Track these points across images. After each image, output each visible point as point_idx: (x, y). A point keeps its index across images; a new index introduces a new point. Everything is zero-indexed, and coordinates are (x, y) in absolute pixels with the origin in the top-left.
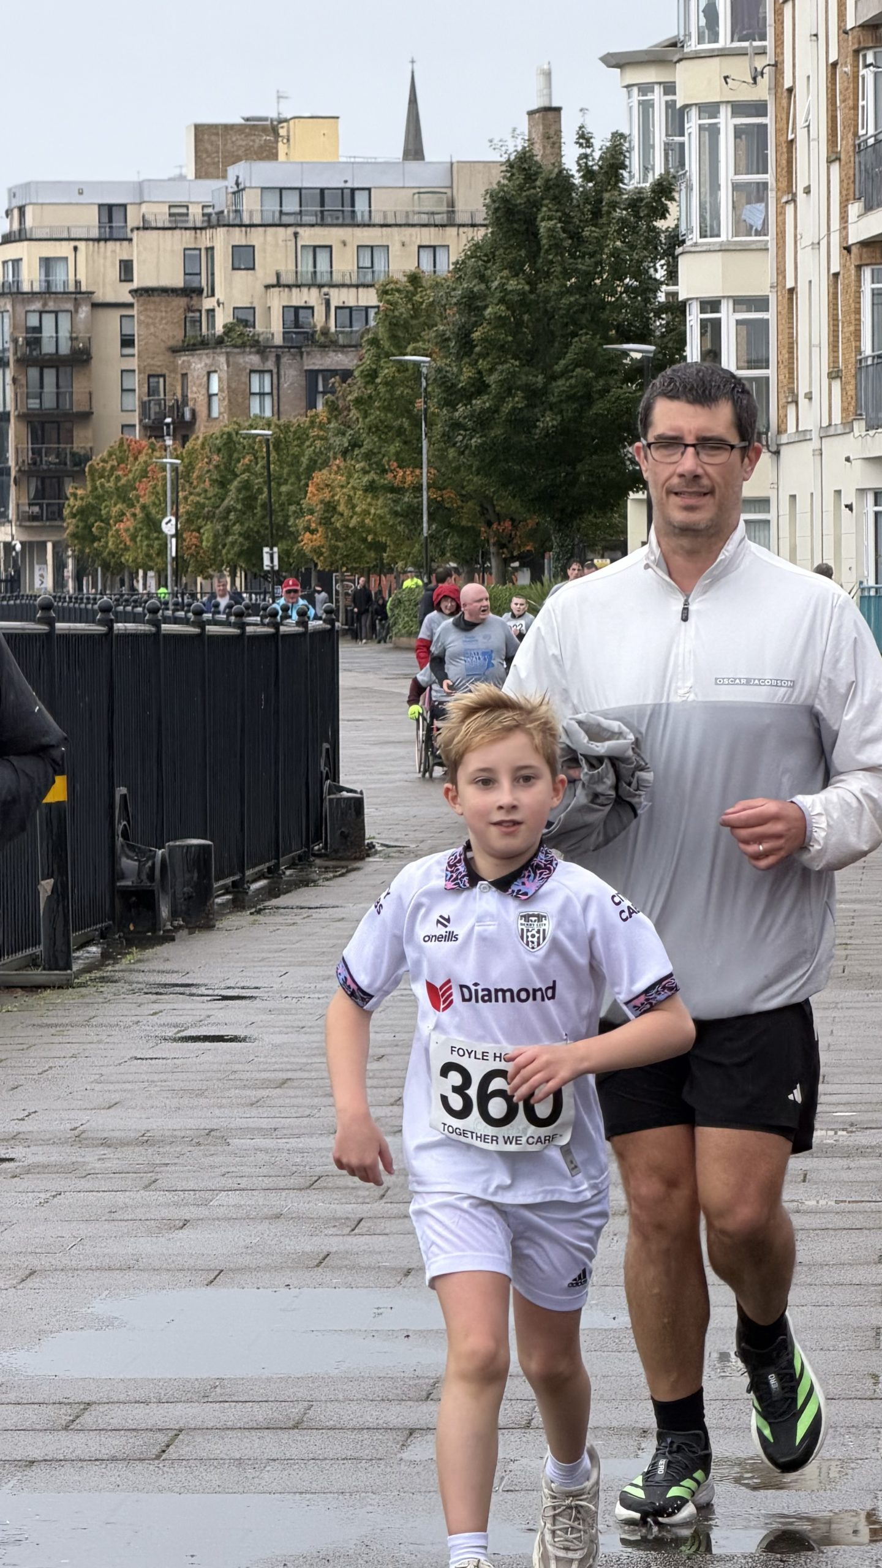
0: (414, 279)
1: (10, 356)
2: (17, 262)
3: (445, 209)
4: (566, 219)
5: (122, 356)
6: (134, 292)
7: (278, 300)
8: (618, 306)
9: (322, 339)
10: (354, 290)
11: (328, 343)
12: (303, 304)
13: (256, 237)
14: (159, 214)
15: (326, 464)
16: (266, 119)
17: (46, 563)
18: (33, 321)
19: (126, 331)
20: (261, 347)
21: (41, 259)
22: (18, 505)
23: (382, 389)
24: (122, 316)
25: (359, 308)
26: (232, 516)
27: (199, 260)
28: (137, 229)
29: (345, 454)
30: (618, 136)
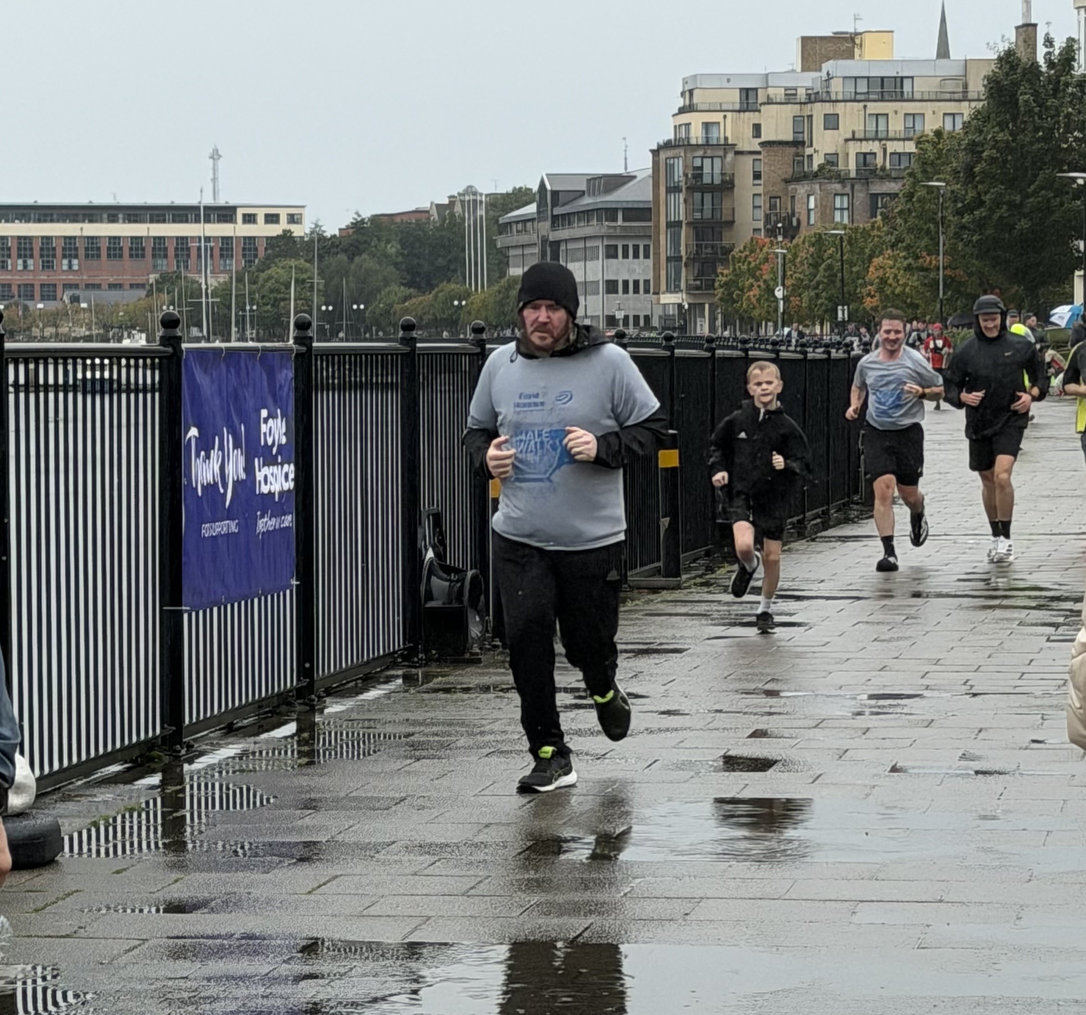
0: (938, 133)
1: (683, 184)
2: (688, 125)
3: (961, 90)
4: (1036, 94)
5: (754, 185)
6: (762, 144)
7: (854, 149)
8: (1070, 149)
9: (881, 173)
10: (901, 143)
11: (885, 176)
12: (868, 151)
13: (840, 108)
14: (778, 93)
15: (881, 253)
16: (847, 33)
17: (704, 317)
18: (698, 163)
19: (756, 169)
20: (842, 179)
21: (703, 123)
22: (687, 280)
23: (917, 205)
24: (754, 160)
25: (904, 154)
26: (821, 287)
27: (802, 122)
28: (764, 104)
29: (893, 246)
30: (1071, 40)
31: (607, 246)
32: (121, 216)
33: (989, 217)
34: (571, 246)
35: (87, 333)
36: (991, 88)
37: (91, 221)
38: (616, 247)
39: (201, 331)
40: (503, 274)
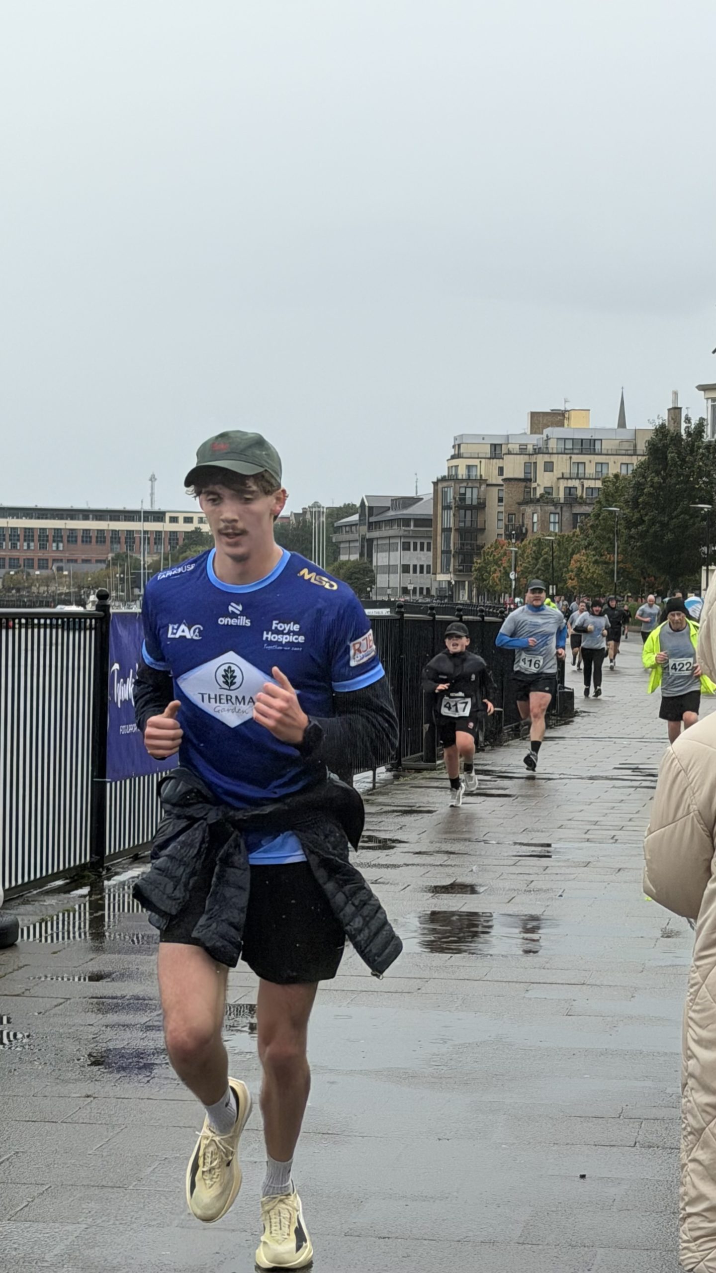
0: (616, 476)
1: (453, 505)
2: (457, 467)
3: (632, 448)
4: (679, 453)
5: (499, 506)
6: (504, 480)
7: (563, 484)
8: (700, 489)
9: (580, 501)
10: (593, 481)
11: (582, 502)
12: (572, 486)
13: (554, 458)
14: (515, 448)
15: (579, 552)
16: (560, 410)
17: (464, 589)
18: (462, 491)
19: (500, 496)
20: (555, 503)
21: (466, 466)
22: (454, 566)
23: (602, 522)
25: (595, 488)
26: (540, 572)
27: (531, 467)
28: (506, 454)
29: (586, 548)
30: (702, 419)
31: (403, 543)
32: (91, 516)
33: (647, 531)
34: (380, 542)
35: (67, 591)
36: (650, 449)
37: (72, 519)
38: (409, 543)
39: (140, 591)
40: (336, 559)
